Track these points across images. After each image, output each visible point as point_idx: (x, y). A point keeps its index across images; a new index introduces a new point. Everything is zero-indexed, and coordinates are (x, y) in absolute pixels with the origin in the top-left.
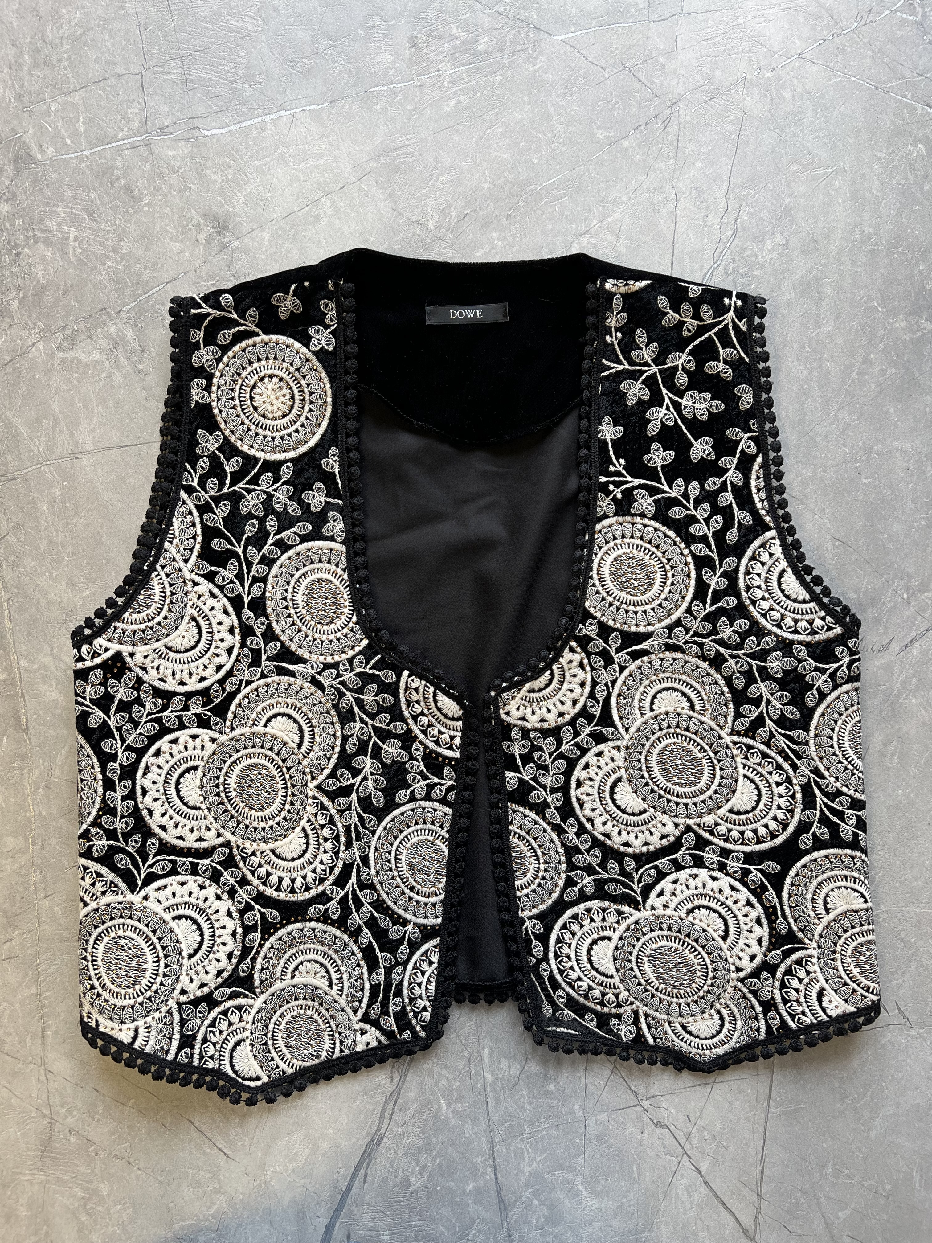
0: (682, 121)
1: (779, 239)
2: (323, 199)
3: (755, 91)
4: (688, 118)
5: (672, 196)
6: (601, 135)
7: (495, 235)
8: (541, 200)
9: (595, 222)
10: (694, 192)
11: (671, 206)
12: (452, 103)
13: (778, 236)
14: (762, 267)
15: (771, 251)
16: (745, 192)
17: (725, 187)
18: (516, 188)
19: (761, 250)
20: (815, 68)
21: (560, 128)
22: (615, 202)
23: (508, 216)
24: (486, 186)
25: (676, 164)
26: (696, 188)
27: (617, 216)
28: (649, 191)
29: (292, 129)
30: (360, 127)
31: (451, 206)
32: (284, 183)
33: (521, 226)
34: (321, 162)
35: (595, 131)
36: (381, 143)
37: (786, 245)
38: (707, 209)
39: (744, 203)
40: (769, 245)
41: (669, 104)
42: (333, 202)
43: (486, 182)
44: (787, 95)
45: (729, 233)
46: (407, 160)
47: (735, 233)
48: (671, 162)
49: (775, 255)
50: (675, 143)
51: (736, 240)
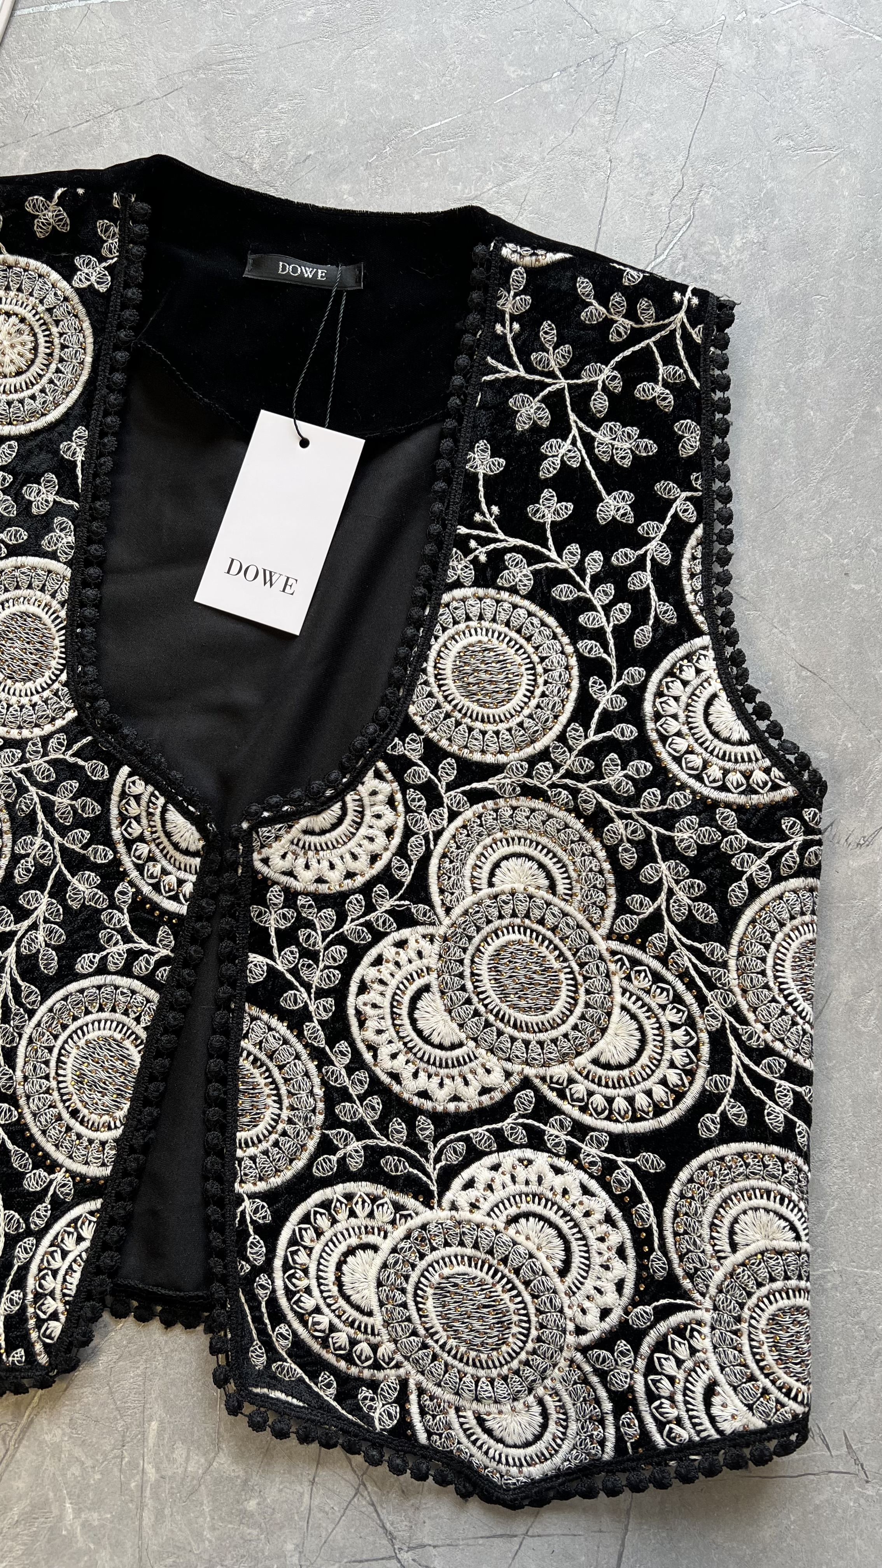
0: (628, 66)
1: (752, 234)
2: (111, 116)
3: (737, 40)
4: (638, 64)
5: (605, 162)
6: (512, 72)
7: (346, 187)
8: (418, 149)
9: (490, 185)
10: (636, 161)
11: (601, 176)
12: (310, 13)
13: (753, 231)
14: (725, 270)
15: (741, 250)
16: (710, 167)
17: (681, 159)
18: (384, 129)
19: (726, 247)
20: (823, 20)
21: (455, 58)
22: (522, 161)
23: (368, 166)
24: (342, 122)
25: (615, 121)
26: (640, 156)
27: (522, 180)
28: (573, 152)
29: (84, 24)
30: (177, 30)
31: (288, 143)
32: (60, 90)
33: (384, 180)
34: (116, 68)
35: (506, 67)
36: (204, 52)
37: (763, 245)
38: (653, 184)
39: (707, 182)
40: (738, 241)
41: (612, 43)
42: (124, 122)
43: (342, 116)
44: (782, 49)
45: (682, 221)
46: (236, 77)
47: (690, 220)
48: (608, 117)
49: (746, 255)
50: (616, 94)
51: (692, 230)
